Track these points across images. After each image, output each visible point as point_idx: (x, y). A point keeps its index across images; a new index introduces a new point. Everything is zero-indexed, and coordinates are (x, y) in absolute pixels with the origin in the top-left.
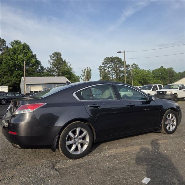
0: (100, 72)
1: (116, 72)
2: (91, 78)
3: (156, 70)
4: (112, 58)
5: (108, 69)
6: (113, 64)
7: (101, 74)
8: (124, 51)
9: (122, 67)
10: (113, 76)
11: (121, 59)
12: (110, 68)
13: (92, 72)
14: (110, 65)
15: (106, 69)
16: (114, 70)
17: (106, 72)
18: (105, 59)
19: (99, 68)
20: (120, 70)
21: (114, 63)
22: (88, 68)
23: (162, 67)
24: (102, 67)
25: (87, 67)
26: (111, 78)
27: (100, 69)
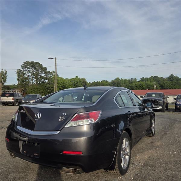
0: (18, 75)
1: (36, 78)
2: (6, 82)
3: (73, 79)
4: (32, 63)
5: (28, 73)
6: (33, 69)
7: (18, 78)
8: (56, 58)
9: (42, 73)
10: (34, 81)
11: (42, 64)
12: (30, 72)
13: (7, 74)
14: (30, 70)
15: (25, 73)
16: (34, 75)
17: (25, 76)
18: (25, 63)
19: (17, 71)
20: (40, 76)
21: (35, 68)
22: (4, 70)
23: (77, 77)
24: (21, 70)
25: (2, 69)
26: (31, 83)
27: (18, 73)
